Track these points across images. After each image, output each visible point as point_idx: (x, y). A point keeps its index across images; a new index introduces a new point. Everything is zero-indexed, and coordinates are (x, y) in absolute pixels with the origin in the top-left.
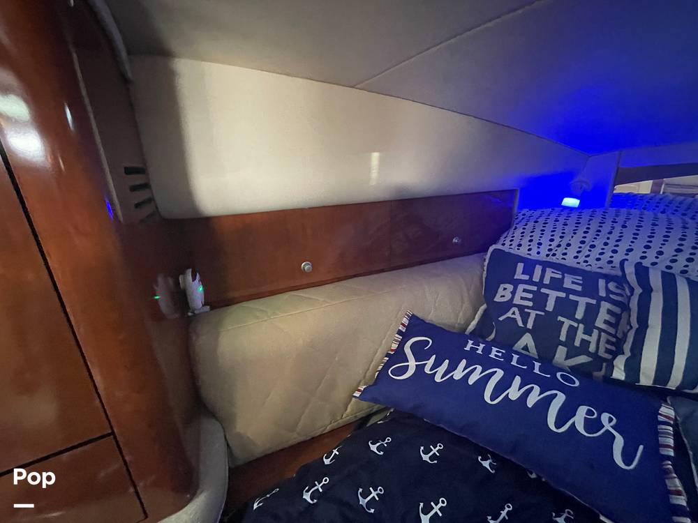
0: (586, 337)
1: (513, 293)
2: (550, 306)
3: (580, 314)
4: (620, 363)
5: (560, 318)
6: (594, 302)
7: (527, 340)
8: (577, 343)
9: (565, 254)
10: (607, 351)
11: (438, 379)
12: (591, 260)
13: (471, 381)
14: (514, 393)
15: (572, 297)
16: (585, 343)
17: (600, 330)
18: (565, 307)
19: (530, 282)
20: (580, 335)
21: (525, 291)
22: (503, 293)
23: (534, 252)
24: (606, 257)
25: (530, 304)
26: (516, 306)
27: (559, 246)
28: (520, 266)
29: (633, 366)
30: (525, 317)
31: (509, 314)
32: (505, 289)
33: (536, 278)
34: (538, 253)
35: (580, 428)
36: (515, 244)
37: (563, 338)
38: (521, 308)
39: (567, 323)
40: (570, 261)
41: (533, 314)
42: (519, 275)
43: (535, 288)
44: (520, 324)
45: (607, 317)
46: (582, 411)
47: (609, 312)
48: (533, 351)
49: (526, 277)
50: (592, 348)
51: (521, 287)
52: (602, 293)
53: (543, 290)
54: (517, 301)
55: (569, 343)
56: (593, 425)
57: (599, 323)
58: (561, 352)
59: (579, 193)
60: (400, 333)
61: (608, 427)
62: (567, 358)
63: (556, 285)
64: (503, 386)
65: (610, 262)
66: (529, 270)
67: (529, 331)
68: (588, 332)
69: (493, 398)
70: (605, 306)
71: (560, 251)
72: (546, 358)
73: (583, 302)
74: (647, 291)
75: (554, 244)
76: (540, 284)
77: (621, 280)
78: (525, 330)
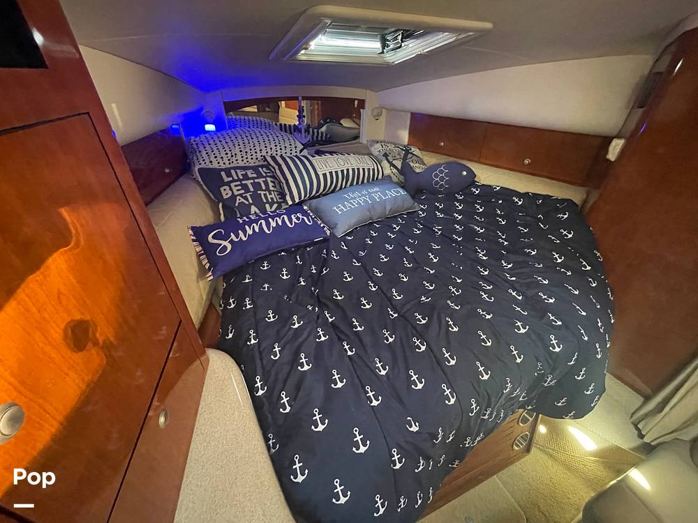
0: (271, 196)
1: (231, 189)
2: (252, 190)
3: (264, 188)
4: (288, 198)
5: (259, 192)
6: (264, 179)
7: (254, 209)
8: (270, 200)
9: (237, 160)
10: (280, 198)
11: (245, 239)
12: (249, 159)
13: (257, 231)
14: (273, 224)
15: (256, 181)
16: (272, 198)
17: (274, 191)
18: (257, 186)
19: (234, 181)
20: (269, 197)
21: (236, 186)
22: (226, 193)
23: (221, 164)
24: (254, 157)
25: (243, 191)
26: (238, 195)
27: (232, 156)
28: (223, 173)
29: (292, 198)
30: (246, 198)
31: (238, 201)
32: (225, 190)
33: (236, 178)
34: (224, 164)
35: (297, 222)
36: (207, 161)
37: (265, 201)
38: (241, 195)
39: (262, 193)
40: (242, 164)
41: (248, 195)
42: (226, 179)
43: (239, 183)
44: (247, 203)
45: (272, 184)
46: (293, 216)
47: (271, 181)
48: (258, 211)
49: (231, 179)
50: (275, 200)
51: (232, 185)
52: (264, 175)
53: (243, 182)
54: (236, 193)
55: (268, 202)
56: (298, 218)
57: (271, 188)
58: (267, 206)
59: (212, 120)
60: (194, 241)
61: (301, 217)
62: (271, 208)
63: (246, 177)
64: (268, 224)
65: (257, 159)
66: (229, 175)
67: (251, 204)
68: (270, 194)
69: (269, 230)
70: (269, 179)
71: (234, 159)
72: (264, 211)
73: (261, 180)
74: (280, 166)
75: (229, 155)
76: (239, 180)
77: (268, 166)
78: (250, 205)
